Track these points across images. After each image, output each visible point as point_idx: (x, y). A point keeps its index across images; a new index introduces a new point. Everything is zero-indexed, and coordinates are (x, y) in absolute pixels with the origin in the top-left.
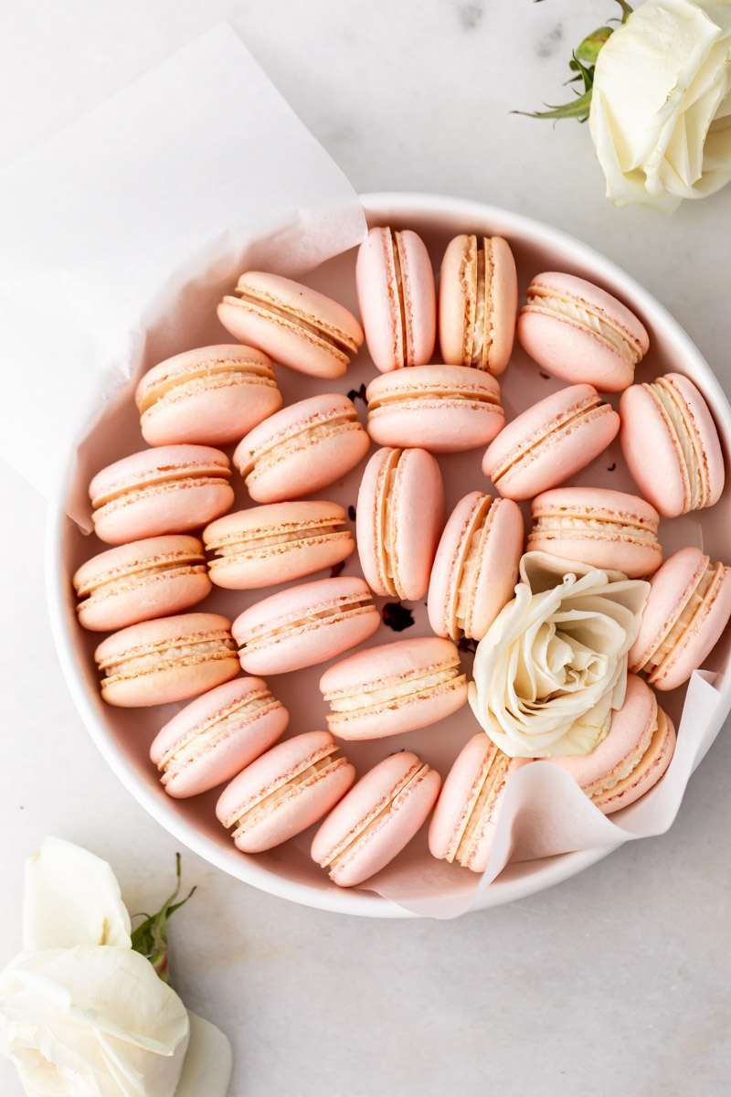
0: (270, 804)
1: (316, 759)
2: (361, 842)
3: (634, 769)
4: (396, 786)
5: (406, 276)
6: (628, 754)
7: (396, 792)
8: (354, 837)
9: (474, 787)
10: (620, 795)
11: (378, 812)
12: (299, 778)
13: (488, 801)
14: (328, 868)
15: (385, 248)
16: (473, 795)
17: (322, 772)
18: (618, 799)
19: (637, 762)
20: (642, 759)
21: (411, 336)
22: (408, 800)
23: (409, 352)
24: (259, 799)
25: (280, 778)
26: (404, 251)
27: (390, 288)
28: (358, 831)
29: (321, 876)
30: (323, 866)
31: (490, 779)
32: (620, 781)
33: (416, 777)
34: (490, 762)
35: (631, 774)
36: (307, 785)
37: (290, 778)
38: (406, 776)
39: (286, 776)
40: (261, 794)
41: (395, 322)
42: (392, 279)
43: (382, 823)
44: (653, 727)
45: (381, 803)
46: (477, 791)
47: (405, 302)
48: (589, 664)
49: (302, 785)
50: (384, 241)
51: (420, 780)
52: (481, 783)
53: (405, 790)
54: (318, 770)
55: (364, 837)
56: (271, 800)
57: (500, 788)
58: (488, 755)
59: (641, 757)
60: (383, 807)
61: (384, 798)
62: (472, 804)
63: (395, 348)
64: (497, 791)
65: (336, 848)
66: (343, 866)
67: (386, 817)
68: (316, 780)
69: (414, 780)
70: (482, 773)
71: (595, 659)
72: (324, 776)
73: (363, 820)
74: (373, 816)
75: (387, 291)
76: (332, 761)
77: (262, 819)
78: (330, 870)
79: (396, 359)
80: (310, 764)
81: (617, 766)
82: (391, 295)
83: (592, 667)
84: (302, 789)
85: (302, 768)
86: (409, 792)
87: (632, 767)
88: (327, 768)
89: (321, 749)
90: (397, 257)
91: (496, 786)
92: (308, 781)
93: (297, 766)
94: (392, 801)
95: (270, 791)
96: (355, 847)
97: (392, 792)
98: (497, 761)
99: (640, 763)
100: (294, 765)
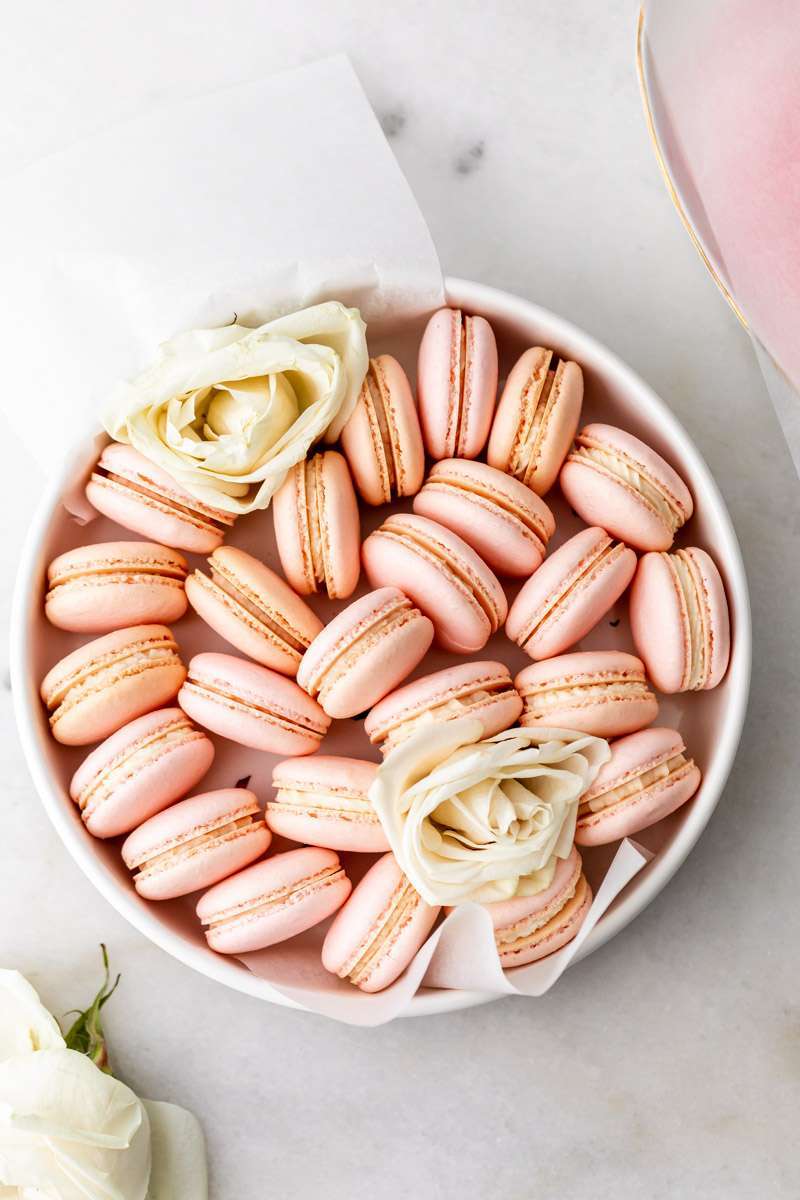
0: (184, 853)
1: (239, 816)
2: (244, 919)
3: (538, 930)
4: (301, 881)
5: (470, 363)
6: (535, 913)
7: (299, 886)
8: (241, 911)
9: (379, 918)
10: (517, 952)
11: (272, 898)
12: (218, 832)
13: (391, 935)
14: (207, 927)
15: (454, 331)
16: (377, 927)
17: (243, 830)
18: (514, 955)
19: (542, 923)
20: (548, 922)
21: (466, 424)
22: (306, 899)
23: (461, 440)
24: (174, 844)
25: (200, 827)
26: (472, 337)
27: (452, 373)
28: (247, 907)
29: (197, 931)
30: (203, 923)
31: (398, 912)
32: (520, 938)
33: (325, 881)
34: (401, 894)
35: (533, 934)
36: (226, 840)
37: (211, 829)
38: (317, 875)
39: (207, 826)
40: (177, 840)
41: (452, 408)
42: (456, 364)
43: (272, 910)
44: (569, 893)
45: (279, 892)
46: (381, 924)
47: (465, 390)
48: (534, 813)
49: (221, 839)
50: (453, 324)
51: (329, 884)
52: (387, 915)
53: (308, 888)
54: (238, 828)
55: (249, 917)
56: (186, 847)
57: (406, 924)
58: (400, 885)
59: (548, 920)
60: (279, 895)
61: (284, 888)
62: (374, 935)
63: (448, 434)
64: (404, 925)
65: (219, 913)
66: (219, 933)
67: (279, 906)
68: (236, 837)
69: (321, 883)
70: (390, 905)
71: (540, 809)
72: (244, 835)
73: (255, 900)
74: (266, 900)
75: (449, 376)
76: (253, 822)
77: (173, 865)
78: (208, 929)
79: (447, 445)
80: (233, 819)
81: (521, 921)
82: (452, 380)
83: (537, 816)
84: (220, 843)
85: (224, 822)
86: (312, 892)
87: (535, 926)
88: (246, 827)
89: (245, 807)
90: (464, 342)
91: (401, 922)
92: (227, 836)
93: (219, 819)
94: (291, 894)
95: (187, 839)
96: (237, 922)
97: (295, 885)
98: (408, 893)
99: (545, 925)
100: (218, 816)
